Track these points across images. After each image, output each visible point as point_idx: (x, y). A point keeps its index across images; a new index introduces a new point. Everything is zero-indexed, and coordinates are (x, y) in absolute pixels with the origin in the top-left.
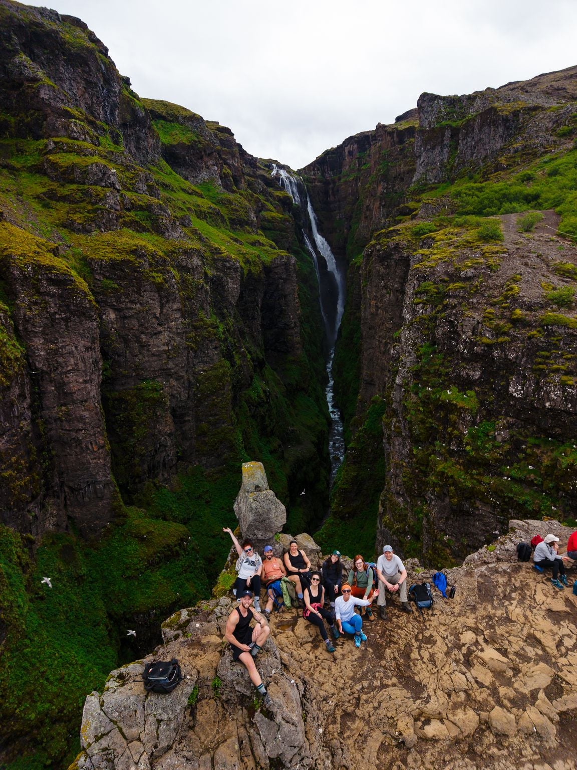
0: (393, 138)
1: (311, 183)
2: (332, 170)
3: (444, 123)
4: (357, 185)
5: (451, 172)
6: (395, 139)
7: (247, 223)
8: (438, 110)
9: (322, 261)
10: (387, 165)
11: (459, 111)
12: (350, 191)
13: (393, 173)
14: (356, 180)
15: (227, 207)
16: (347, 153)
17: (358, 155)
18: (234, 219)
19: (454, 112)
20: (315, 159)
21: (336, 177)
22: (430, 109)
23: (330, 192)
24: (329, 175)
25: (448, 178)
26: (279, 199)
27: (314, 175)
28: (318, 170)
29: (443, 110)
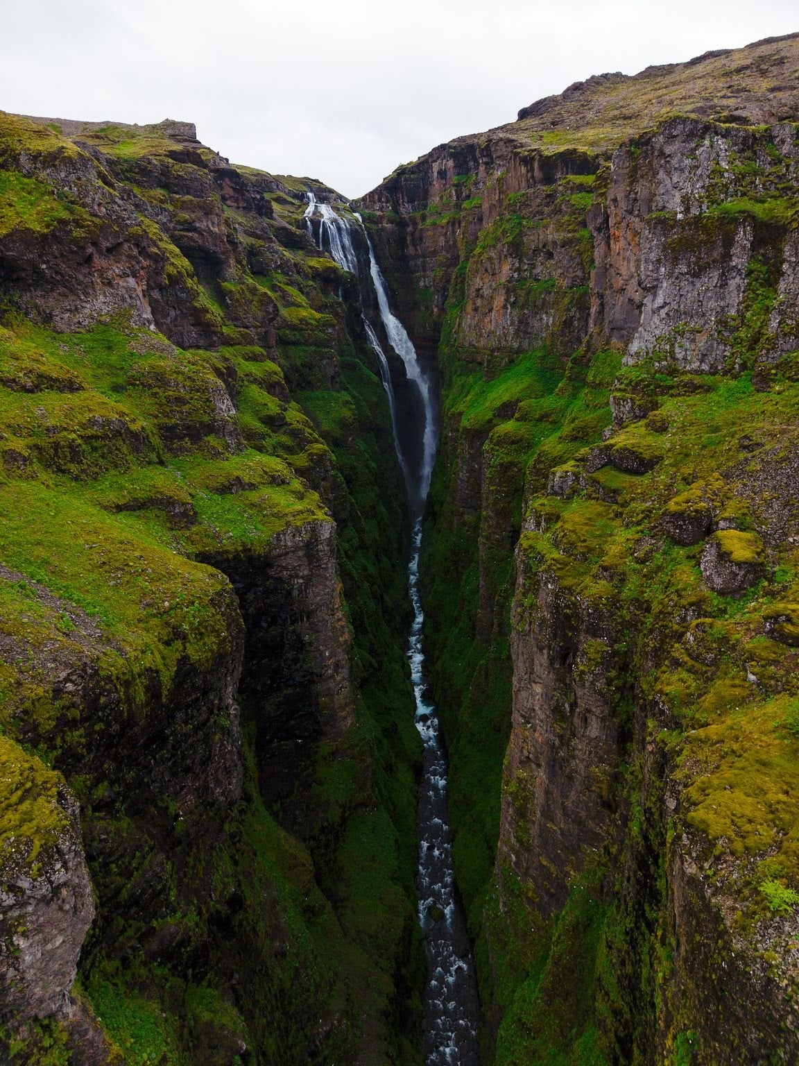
0: (532, 170)
1: (376, 223)
2: (411, 201)
3: (732, 204)
4: (454, 233)
5: (751, 348)
6: (537, 173)
7: (210, 429)
8: (712, 165)
9: (397, 363)
10: (520, 224)
11: (768, 169)
12: (442, 242)
13: (531, 241)
14: (453, 225)
15: (155, 395)
16: (435, 174)
17: (455, 179)
18: (175, 427)
19: (756, 173)
20: (380, 182)
21: (418, 215)
22: (687, 162)
23: (409, 238)
24: (406, 210)
25: (744, 367)
26: (316, 275)
27: (381, 209)
28: (387, 201)
29: (724, 165)
